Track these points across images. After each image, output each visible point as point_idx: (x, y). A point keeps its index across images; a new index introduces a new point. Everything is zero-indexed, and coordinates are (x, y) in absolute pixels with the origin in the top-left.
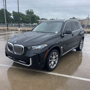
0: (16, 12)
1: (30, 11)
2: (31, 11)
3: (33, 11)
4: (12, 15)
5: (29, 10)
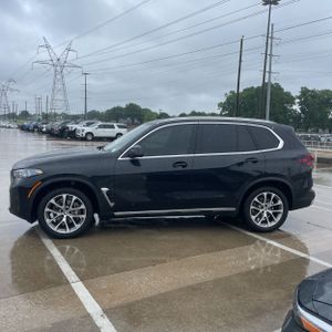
4: (298, 100)
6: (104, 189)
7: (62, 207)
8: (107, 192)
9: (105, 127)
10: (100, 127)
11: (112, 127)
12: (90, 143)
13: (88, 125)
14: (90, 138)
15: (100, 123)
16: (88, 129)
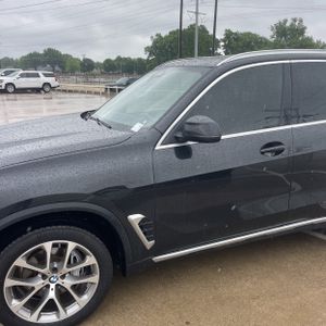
0: (236, 34)
1: (288, 24)
2: (292, 25)
3: (305, 24)
4: (222, 44)
5: (286, 21)
6: (135, 218)
7: (46, 270)
8: (142, 224)
9: (28, 75)
10: (22, 76)
11: (38, 76)
12: (12, 96)
13: (7, 74)
14: (11, 89)
15: (22, 72)
16: (7, 79)
